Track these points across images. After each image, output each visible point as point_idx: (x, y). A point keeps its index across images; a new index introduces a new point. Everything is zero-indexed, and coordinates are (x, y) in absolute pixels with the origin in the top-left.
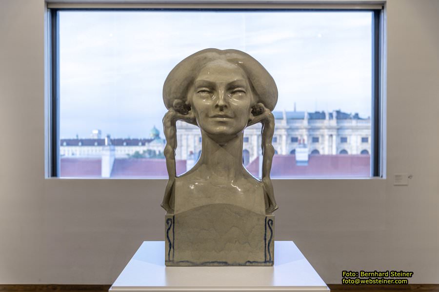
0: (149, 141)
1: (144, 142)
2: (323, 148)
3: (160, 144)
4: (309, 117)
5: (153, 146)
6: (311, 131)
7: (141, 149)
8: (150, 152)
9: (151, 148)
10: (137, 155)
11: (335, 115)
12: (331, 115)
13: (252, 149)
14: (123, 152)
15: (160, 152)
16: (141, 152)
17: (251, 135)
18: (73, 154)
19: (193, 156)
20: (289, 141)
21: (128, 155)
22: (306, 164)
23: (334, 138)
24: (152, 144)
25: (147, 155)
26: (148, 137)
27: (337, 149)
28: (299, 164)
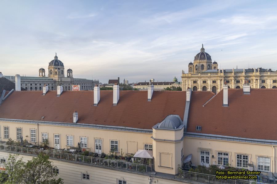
0: (173, 83)
1: (171, 83)
2: (253, 86)
3: (177, 84)
4: (245, 71)
5: (175, 85)
6: (247, 77)
7: (169, 86)
8: (173, 87)
9: (174, 86)
10: (168, 89)
11: (259, 70)
12: (257, 70)
13: (218, 86)
14: (163, 87)
15: (177, 87)
16: (170, 87)
17: (217, 80)
18: (144, 88)
19: (189, 90)
20: (236, 82)
21: (165, 88)
22: (249, 94)
23: (258, 80)
24: (174, 84)
25: (172, 89)
26: (172, 81)
27: (260, 86)
28: (245, 94)
